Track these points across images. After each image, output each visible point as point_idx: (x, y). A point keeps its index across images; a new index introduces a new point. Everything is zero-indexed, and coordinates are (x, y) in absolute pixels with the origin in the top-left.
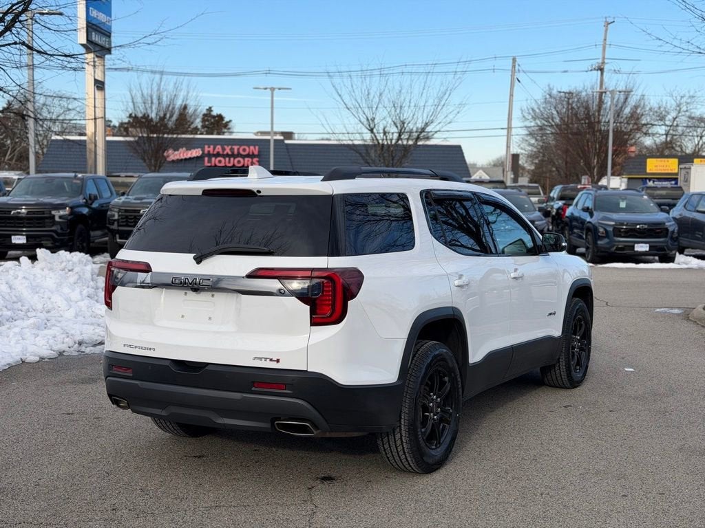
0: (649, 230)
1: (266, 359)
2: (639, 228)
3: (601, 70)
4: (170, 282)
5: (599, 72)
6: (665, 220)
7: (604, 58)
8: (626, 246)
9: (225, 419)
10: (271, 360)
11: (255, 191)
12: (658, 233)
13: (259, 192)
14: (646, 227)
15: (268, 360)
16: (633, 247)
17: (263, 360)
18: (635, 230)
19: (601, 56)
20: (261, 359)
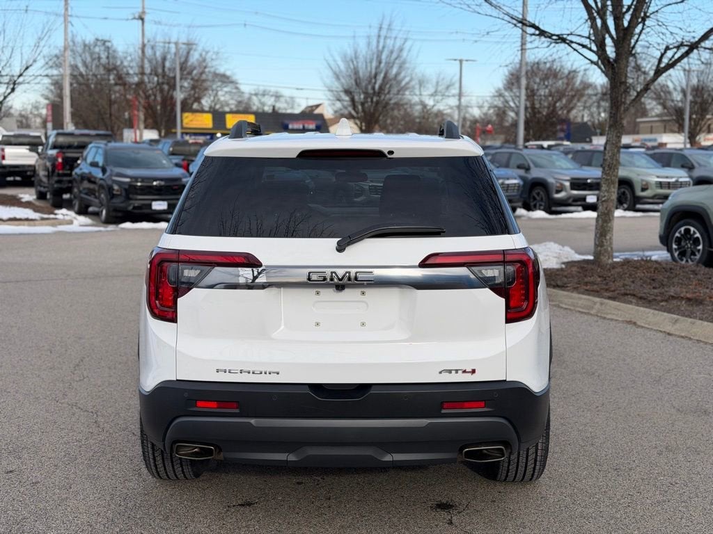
0: (166, 187)
1: (457, 371)
2: (156, 186)
3: (142, 19)
4: (305, 279)
5: (140, 22)
6: (181, 176)
7: (143, 8)
8: (144, 205)
9: (394, 455)
10: (464, 372)
11: (386, 153)
12: (176, 189)
13: (391, 152)
14: (163, 183)
15: (460, 372)
16: (150, 205)
17: (453, 372)
18: (152, 187)
19: (140, 5)
20: (450, 371)
